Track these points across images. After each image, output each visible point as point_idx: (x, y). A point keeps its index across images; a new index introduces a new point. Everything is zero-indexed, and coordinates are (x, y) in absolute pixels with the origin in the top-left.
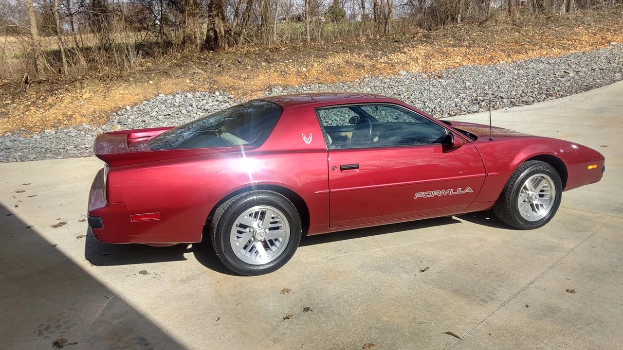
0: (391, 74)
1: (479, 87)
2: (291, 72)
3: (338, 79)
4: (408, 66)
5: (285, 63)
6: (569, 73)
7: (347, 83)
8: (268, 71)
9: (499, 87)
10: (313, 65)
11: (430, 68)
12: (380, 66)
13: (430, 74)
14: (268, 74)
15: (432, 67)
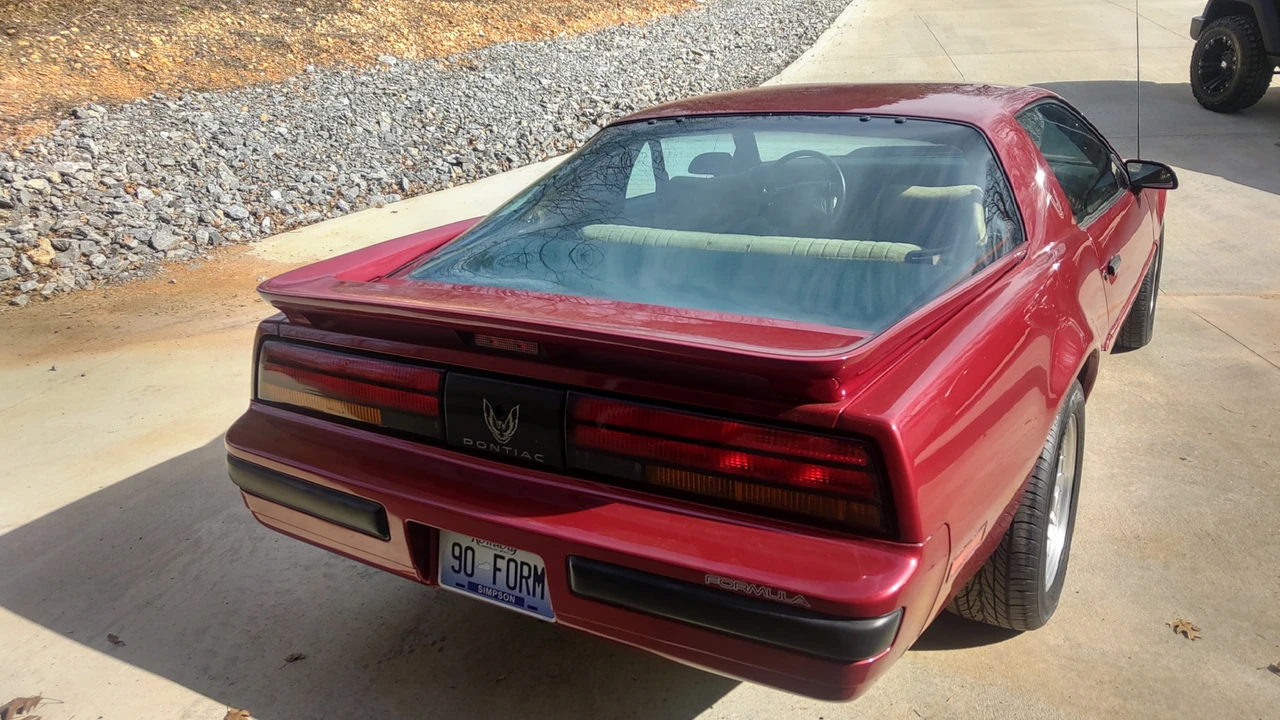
0: (363, 64)
1: (572, 88)
2: (98, 63)
3: (241, 78)
4: (389, 44)
5: (63, 36)
6: (700, 55)
7: (273, 87)
8: (24, 60)
9: (606, 86)
10: (149, 42)
11: (436, 47)
12: (325, 42)
13: (447, 63)
14: (29, 70)
15: (439, 47)
